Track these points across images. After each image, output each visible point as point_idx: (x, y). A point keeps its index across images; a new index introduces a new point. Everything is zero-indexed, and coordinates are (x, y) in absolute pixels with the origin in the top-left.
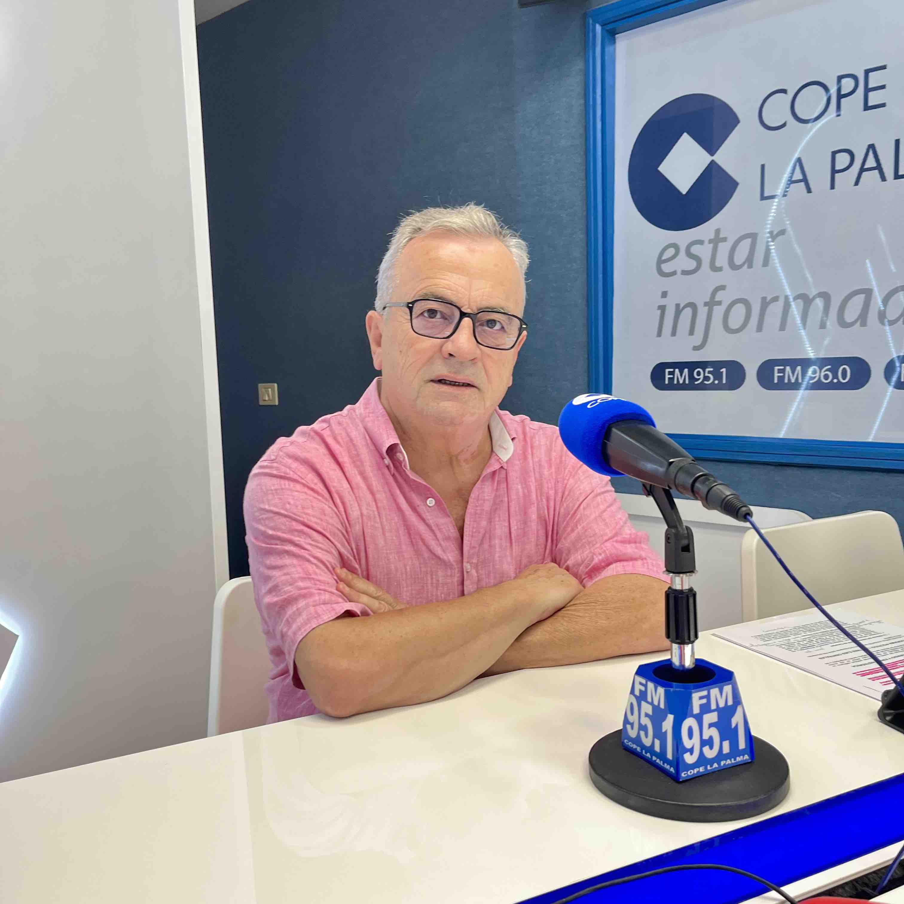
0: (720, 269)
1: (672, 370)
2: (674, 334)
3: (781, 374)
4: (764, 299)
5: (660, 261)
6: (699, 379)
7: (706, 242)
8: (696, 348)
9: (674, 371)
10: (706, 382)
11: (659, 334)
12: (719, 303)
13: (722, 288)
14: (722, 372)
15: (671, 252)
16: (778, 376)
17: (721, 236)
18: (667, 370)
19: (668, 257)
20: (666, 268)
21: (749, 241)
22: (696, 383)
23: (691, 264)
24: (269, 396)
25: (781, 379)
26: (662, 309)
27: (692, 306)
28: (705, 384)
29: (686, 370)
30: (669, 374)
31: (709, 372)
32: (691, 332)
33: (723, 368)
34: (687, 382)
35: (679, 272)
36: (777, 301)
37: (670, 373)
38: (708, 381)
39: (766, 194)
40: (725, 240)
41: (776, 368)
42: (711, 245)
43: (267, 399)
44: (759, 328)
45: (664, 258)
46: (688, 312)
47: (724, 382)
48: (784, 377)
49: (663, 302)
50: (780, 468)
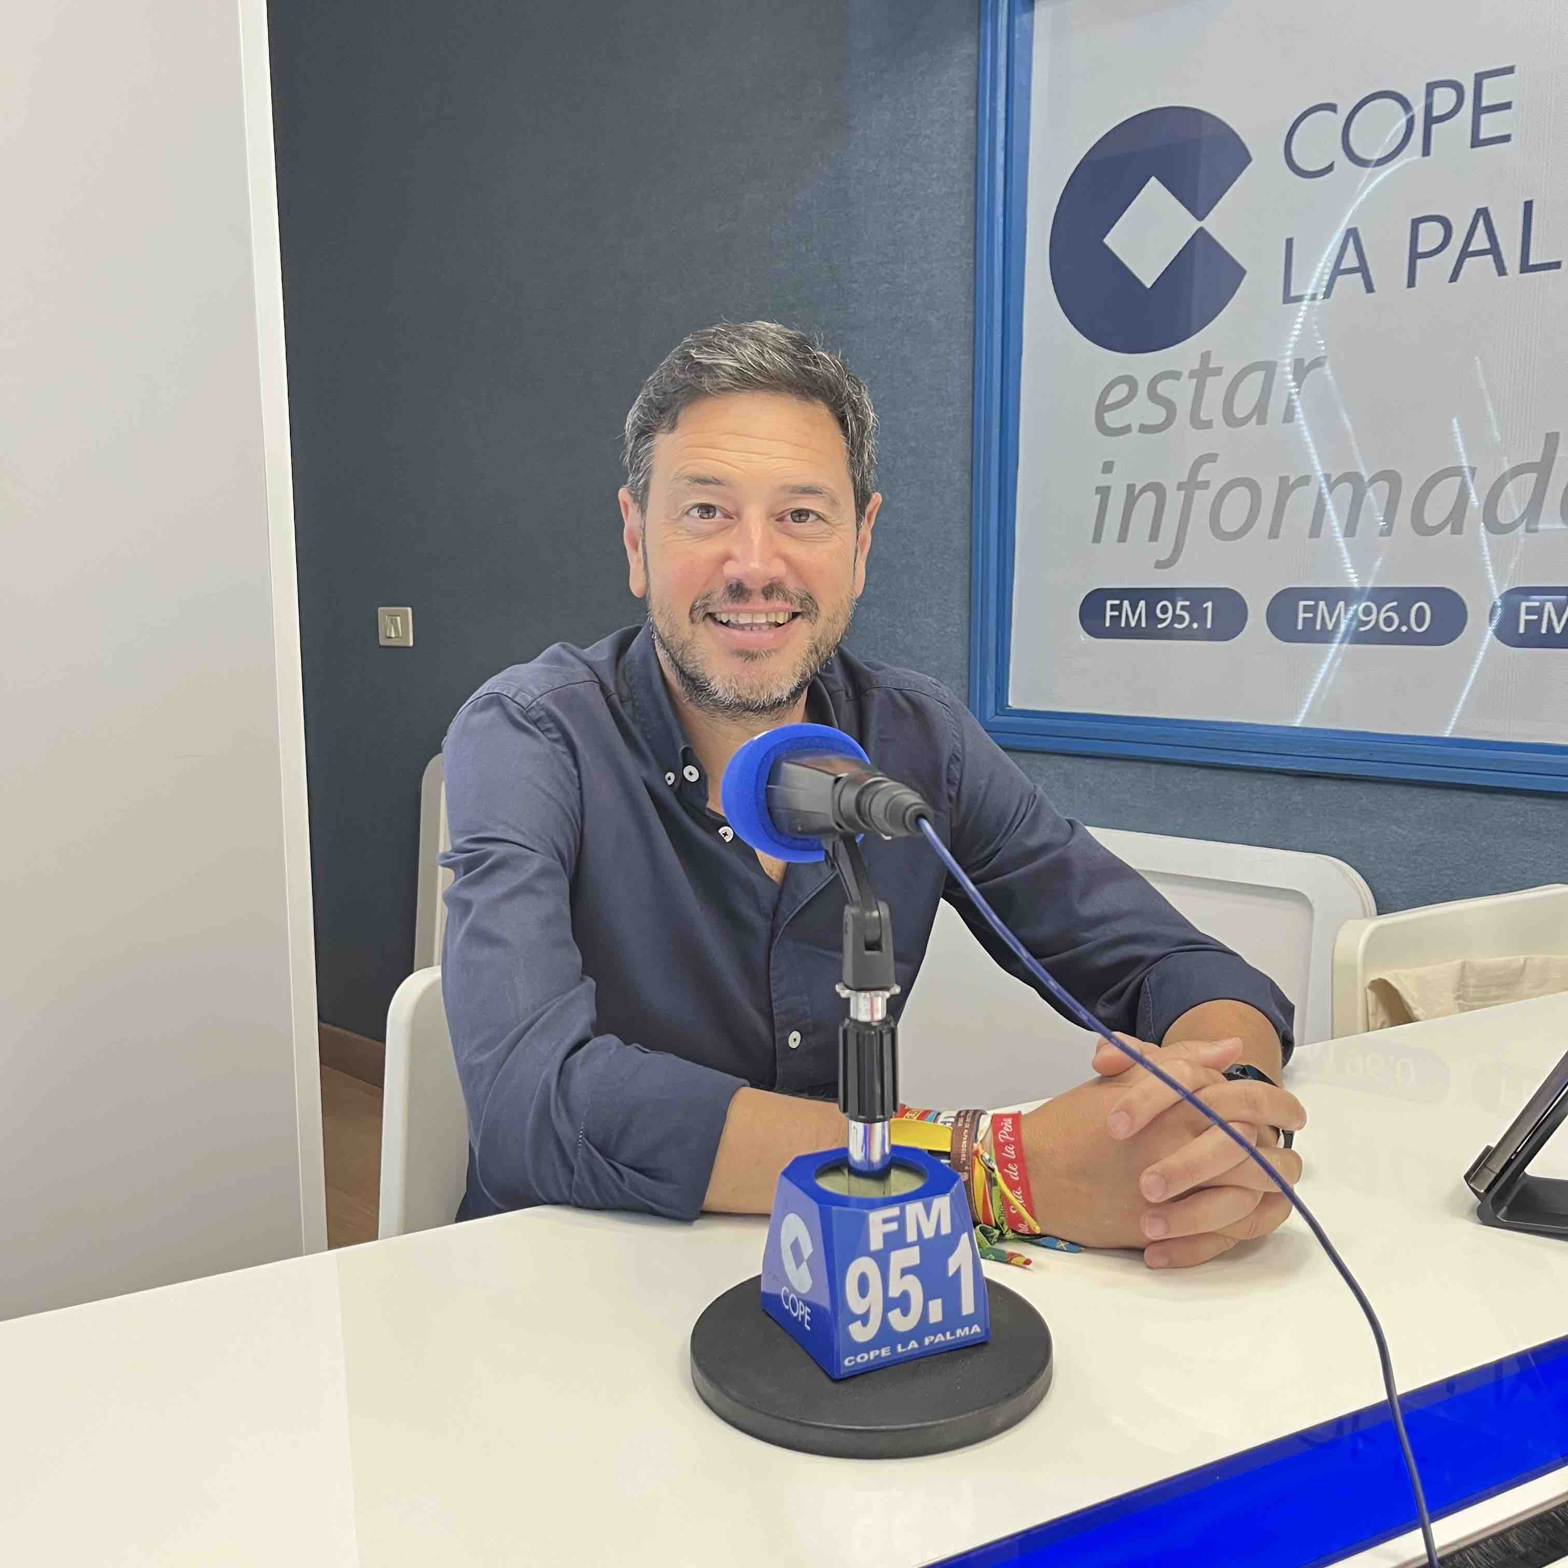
0: (1208, 424)
1: (1117, 602)
2: (1122, 538)
3: (1311, 615)
4: (1283, 480)
5: (1102, 408)
7: (1186, 375)
8: (1160, 565)
9: (1121, 604)
11: (1097, 538)
12: (1205, 485)
13: (1212, 458)
14: (1207, 608)
15: (1121, 391)
16: (1304, 619)
17: (1212, 365)
18: (1109, 603)
19: (1116, 400)
20: (1113, 419)
21: (1261, 374)
22: (1160, 626)
23: (1158, 415)
24: (396, 630)
25: (1309, 623)
26: (1104, 492)
27: (1158, 489)
28: (1175, 628)
29: (1142, 604)
30: (1112, 610)
31: (1183, 608)
32: (1154, 537)
33: (1208, 601)
34: (1143, 625)
35: (1135, 427)
36: (1307, 484)
37: (1113, 607)
38: (1180, 623)
39: (1293, 294)
40: (1218, 372)
41: (1302, 603)
42: (1194, 381)
43: (393, 635)
44: (1274, 533)
45: (1107, 403)
46: (1149, 498)
47: (1209, 626)
48: (1314, 619)
49: (1105, 480)
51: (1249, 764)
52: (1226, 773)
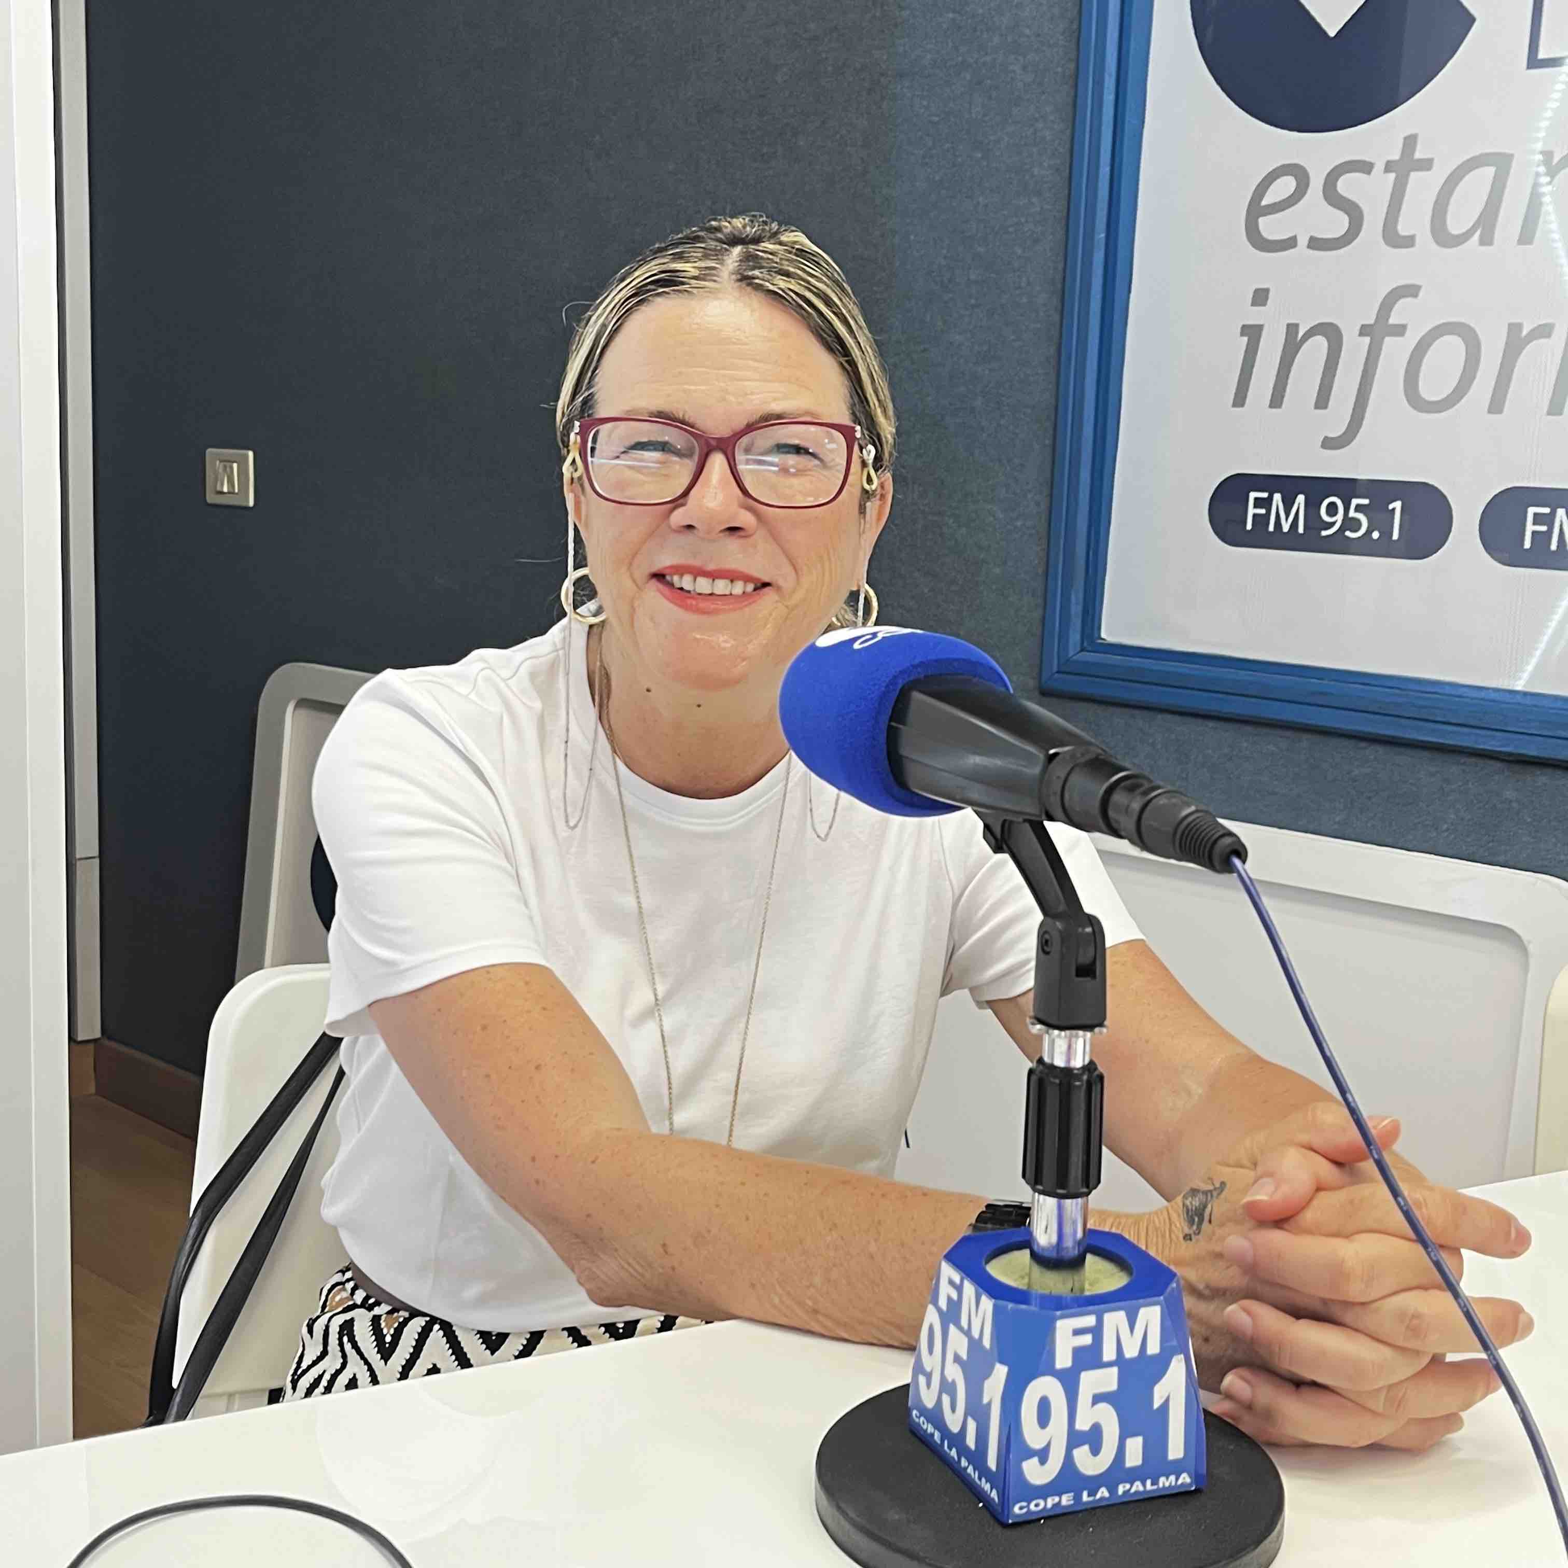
0: (1409, 242)
1: (1265, 495)
2: (1277, 400)
3: (1544, 528)
4: (1514, 328)
5: (1256, 210)
6: (1333, 524)
7: (1379, 167)
8: (1329, 443)
9: (1270, 498)
10: (1348, 533)
11: (1240, 400)
12: (1400, 330)
13: (1412, 291)
14: (1394, 509)
15: (1285, 186)
16: (1534, 533)
17: (1418, 155)
18: (1253, 495)
19: (1278, 199)
20: (1270, 227)
21: (1489, 172)
22: (1324, 533)
23: (1339, 223)
24: (231, 483)
25: (1541, 539)
26: (1253, 333)
27: (1331, 332)
28: (1348, 538)
29: (1301, 499)
30: (1255, 507)
31: (1359, 508)
32: (1322, 402)
33: (1395, 501)
34: (1301, 530)
35: (1303, 241)
36: (1549, 336)
37: (1258, 503)
38: (1356, 531)
39: (1542, 55)
40: (1426, 165)
41: (1531, 511)
42: (1392, 176)
43: (225, 489)
44: (1496, 406)
45: (1264, 202)
46: (1319, 345)
47: (1395, 536)
48: (1550, 532)
49: (1254, 316)
50: (1517, 767)
51: (1441, 741)
52: (1409, 751)
